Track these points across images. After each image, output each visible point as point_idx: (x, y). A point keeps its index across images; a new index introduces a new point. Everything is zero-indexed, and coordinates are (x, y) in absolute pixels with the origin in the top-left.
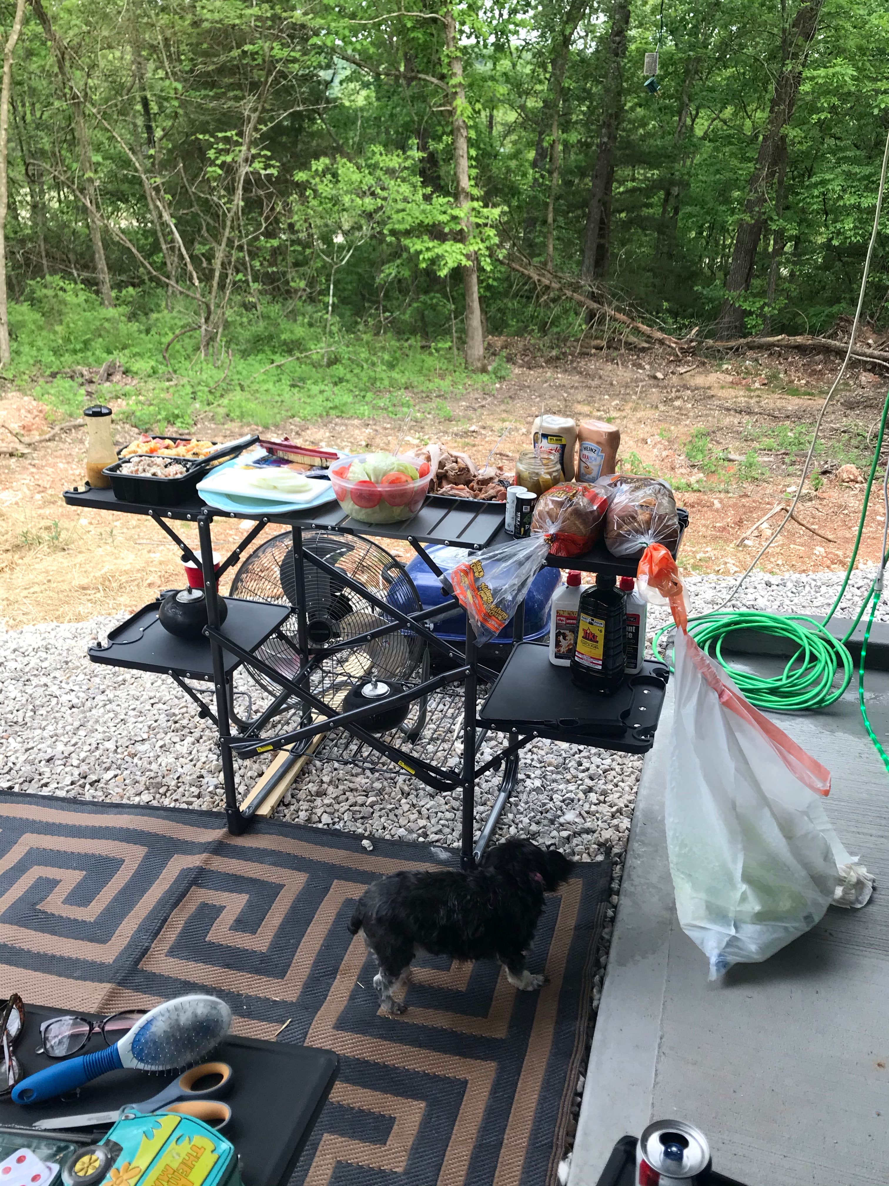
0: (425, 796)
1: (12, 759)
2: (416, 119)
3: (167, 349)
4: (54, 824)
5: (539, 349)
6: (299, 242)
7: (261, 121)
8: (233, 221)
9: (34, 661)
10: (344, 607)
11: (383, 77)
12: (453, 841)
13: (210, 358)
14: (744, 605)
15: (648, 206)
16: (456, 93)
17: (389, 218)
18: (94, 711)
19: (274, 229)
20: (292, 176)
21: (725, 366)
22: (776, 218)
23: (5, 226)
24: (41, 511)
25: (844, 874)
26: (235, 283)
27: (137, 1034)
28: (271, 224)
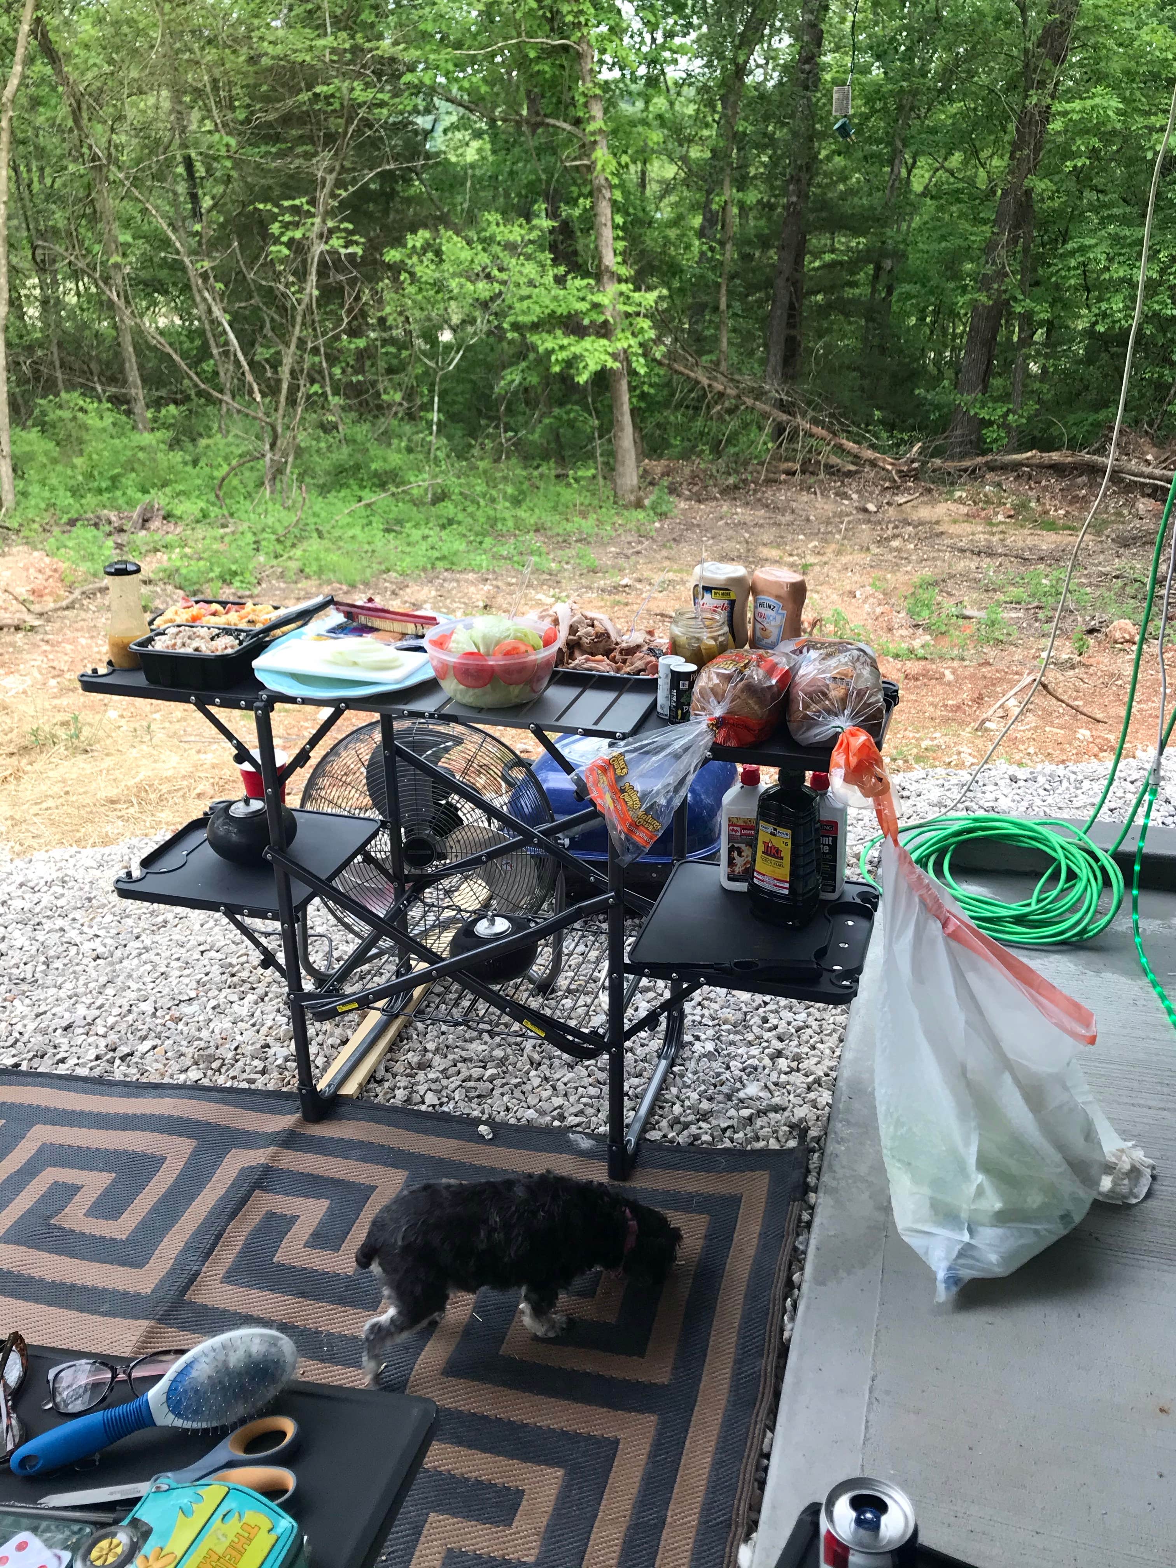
0: (561, 1067)
1: (19, 1027)
2: (544, 177)
3: (220, 486)
4: (73, 1111)
5: (711, 476)
6: (392, 341)
7: (340, 184)
8: (304, 317)
9: (47, 899)
10: (452, 820)
11: (499, 123)
12: (599, 1125)
13: (278, 496)
14: (981, 807)
15: (853, 284)
16: (595, 142)
17: (510, 307)
18: (126, 963)
19: (360, 326)
20: (382, 255)
21: (958, 494)
22: (1021, 297)
23: (6, 328)
24: (57, 702)
25: (1113, 1159)
26: (309, 397)
27: (174, 1381)
28: (355, 318)
